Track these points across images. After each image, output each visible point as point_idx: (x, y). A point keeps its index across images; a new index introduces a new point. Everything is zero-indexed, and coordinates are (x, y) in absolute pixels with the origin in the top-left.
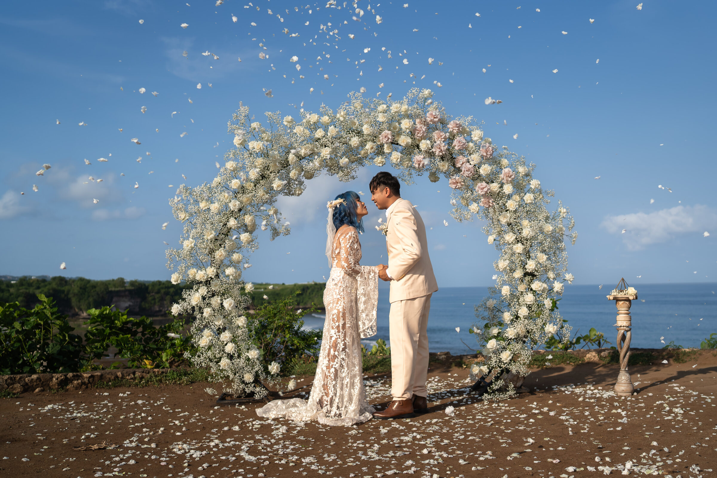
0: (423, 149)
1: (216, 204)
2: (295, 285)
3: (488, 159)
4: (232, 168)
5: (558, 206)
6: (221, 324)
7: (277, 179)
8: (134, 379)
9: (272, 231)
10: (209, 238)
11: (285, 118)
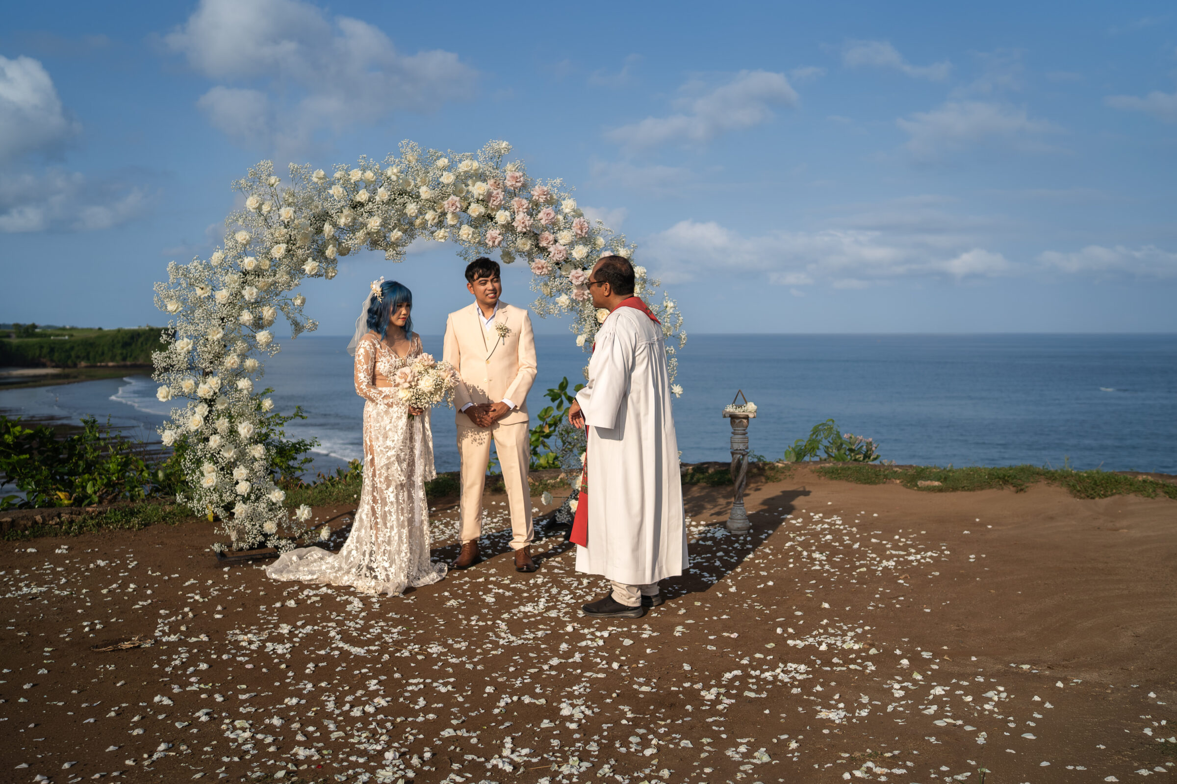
0: (499, 223)
1: (224, 290)
2: (119, 331)
3: (582, 238)
4: (244, 242)
5: (664, 298)
6: (232, 457)
7: (310, 260)
8: (61, 524)
9: (293, 326)
10: (215, 339)
11: (315, 172)
